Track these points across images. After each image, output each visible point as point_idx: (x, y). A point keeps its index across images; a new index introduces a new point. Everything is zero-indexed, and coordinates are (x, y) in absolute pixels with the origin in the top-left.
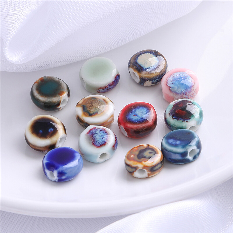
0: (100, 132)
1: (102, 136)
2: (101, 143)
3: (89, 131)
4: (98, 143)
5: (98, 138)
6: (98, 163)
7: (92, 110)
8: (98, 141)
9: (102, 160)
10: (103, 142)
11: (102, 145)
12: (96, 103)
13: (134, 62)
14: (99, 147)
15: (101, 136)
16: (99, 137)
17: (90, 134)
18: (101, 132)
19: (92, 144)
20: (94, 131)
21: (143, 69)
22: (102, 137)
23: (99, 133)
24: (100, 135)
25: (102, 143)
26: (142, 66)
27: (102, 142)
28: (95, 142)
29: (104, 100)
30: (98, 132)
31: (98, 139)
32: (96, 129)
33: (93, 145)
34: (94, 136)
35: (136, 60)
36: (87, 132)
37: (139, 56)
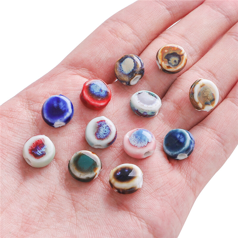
1: (105, 131)
3: (100, 121)
7: (210, 97)
12: (204, 94)
16: (103, 131)
27: (102, 136)
28: (98, 133)
29: (201, 86)
34: (100, 128)
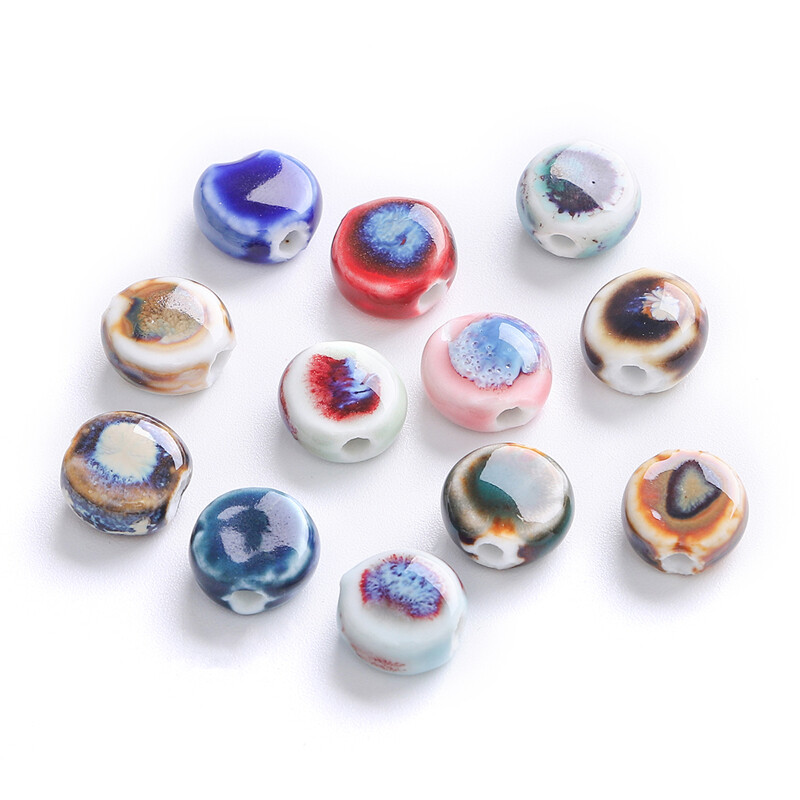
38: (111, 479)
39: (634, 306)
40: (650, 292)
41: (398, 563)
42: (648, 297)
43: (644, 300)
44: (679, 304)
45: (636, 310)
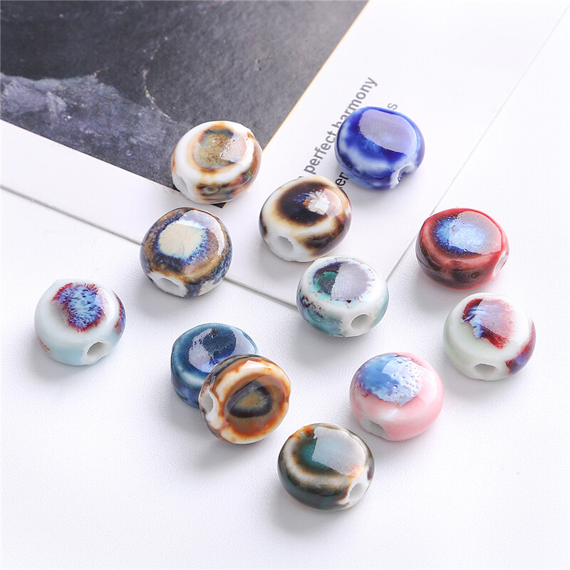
0: (83, 294)
2: (88, 321)
4: (82, 321)
5: (80, 309)
6: (86, 366)
8: (80, 316)
9: (93, 359)
10: (94, 318)
11: (92, 323)
13: (155, 256)
14: (84, 329)
15: (86, 303)
17: (60, 300)
18: (86, 294)
19: (67, 323)
20: (69, 292)
21: (183, 261)
22: (89, 305)
23: (81, 297)
24: (83, 302)
25: (91, 321)
26: (177, 256)
30: (78, 294)
31: (79, 312)
32: (72, 288)
33: (71, 327)
35: (157, 249)
36: (54, 296)
37: (157, 238)
38: (203, 249)
39: (300, 198)
40: (314, 192)
41: (92, 290)
42: (312, 195)
43: (308, 196)
44: (329, 205)
45: (300, 201)
